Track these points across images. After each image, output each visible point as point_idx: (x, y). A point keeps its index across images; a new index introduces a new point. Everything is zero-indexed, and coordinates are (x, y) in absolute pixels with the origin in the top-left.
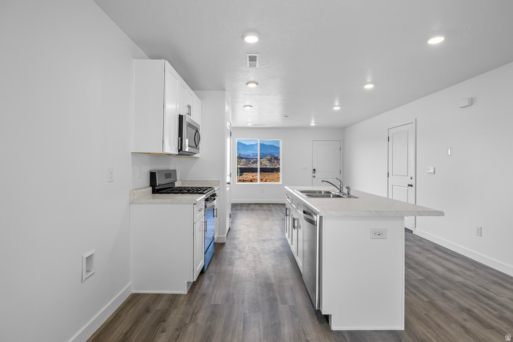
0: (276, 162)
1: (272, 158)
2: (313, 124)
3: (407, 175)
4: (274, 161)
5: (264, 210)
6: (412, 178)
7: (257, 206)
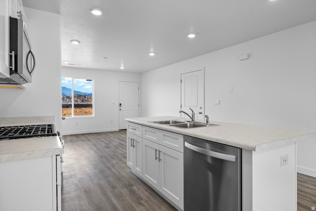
0: (68, 100)
1: (65, 97)
2: (122, 68)
3: (197, 106)
4: (66, 100)
5: (83, 141)
6: (201, 108)
7: (73, 137)
